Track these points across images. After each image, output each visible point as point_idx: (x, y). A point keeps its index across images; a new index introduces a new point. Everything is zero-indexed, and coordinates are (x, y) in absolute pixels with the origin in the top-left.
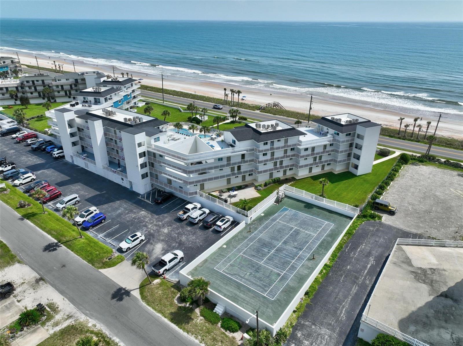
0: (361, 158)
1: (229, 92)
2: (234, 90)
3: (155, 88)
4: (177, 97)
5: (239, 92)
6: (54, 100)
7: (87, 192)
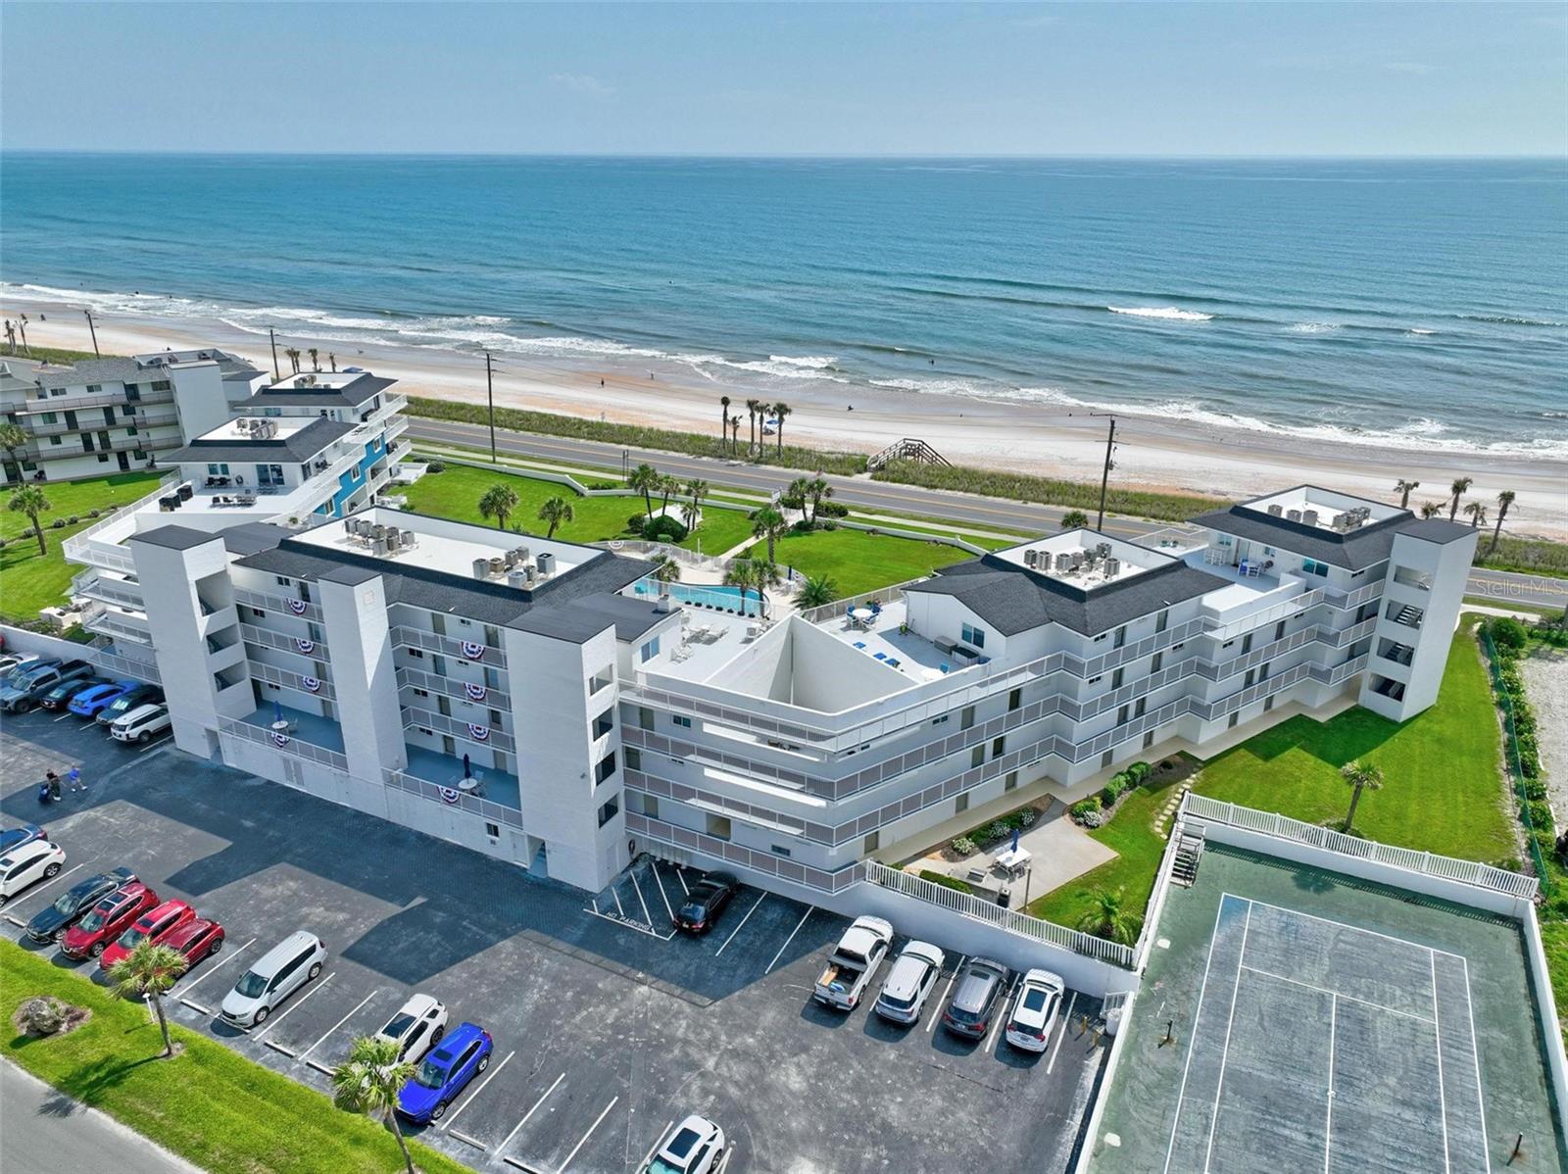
0: (1417, 659)
1: (740, 411)
2: (762, 402)
3: (429, 403)
4: (530, 434)
5: (782, 410)
6: (35, 472)
7: (341, 909)
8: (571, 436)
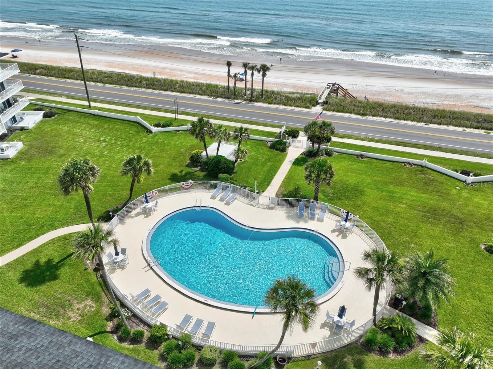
3: (53, 68)
4: (112, 86)
5: (264, 69)
8: (136, 87)
